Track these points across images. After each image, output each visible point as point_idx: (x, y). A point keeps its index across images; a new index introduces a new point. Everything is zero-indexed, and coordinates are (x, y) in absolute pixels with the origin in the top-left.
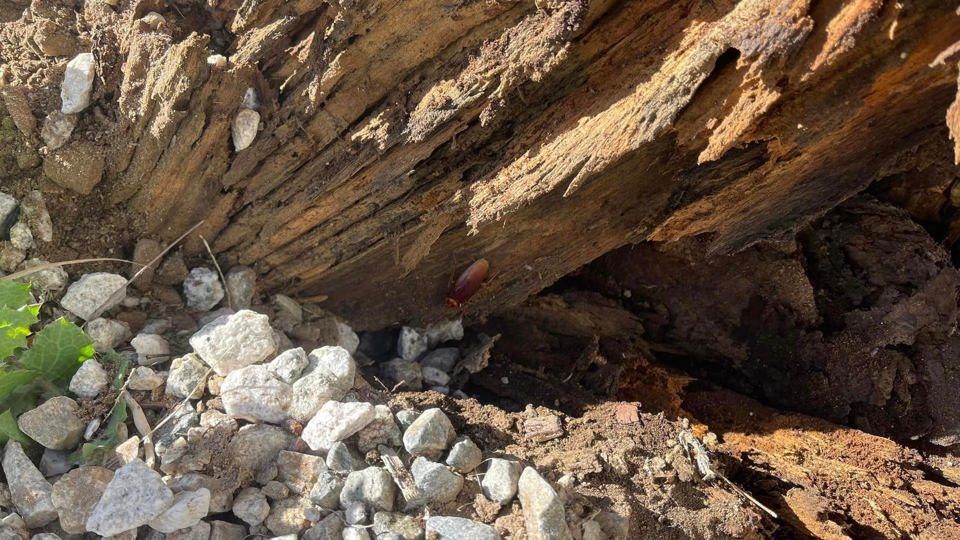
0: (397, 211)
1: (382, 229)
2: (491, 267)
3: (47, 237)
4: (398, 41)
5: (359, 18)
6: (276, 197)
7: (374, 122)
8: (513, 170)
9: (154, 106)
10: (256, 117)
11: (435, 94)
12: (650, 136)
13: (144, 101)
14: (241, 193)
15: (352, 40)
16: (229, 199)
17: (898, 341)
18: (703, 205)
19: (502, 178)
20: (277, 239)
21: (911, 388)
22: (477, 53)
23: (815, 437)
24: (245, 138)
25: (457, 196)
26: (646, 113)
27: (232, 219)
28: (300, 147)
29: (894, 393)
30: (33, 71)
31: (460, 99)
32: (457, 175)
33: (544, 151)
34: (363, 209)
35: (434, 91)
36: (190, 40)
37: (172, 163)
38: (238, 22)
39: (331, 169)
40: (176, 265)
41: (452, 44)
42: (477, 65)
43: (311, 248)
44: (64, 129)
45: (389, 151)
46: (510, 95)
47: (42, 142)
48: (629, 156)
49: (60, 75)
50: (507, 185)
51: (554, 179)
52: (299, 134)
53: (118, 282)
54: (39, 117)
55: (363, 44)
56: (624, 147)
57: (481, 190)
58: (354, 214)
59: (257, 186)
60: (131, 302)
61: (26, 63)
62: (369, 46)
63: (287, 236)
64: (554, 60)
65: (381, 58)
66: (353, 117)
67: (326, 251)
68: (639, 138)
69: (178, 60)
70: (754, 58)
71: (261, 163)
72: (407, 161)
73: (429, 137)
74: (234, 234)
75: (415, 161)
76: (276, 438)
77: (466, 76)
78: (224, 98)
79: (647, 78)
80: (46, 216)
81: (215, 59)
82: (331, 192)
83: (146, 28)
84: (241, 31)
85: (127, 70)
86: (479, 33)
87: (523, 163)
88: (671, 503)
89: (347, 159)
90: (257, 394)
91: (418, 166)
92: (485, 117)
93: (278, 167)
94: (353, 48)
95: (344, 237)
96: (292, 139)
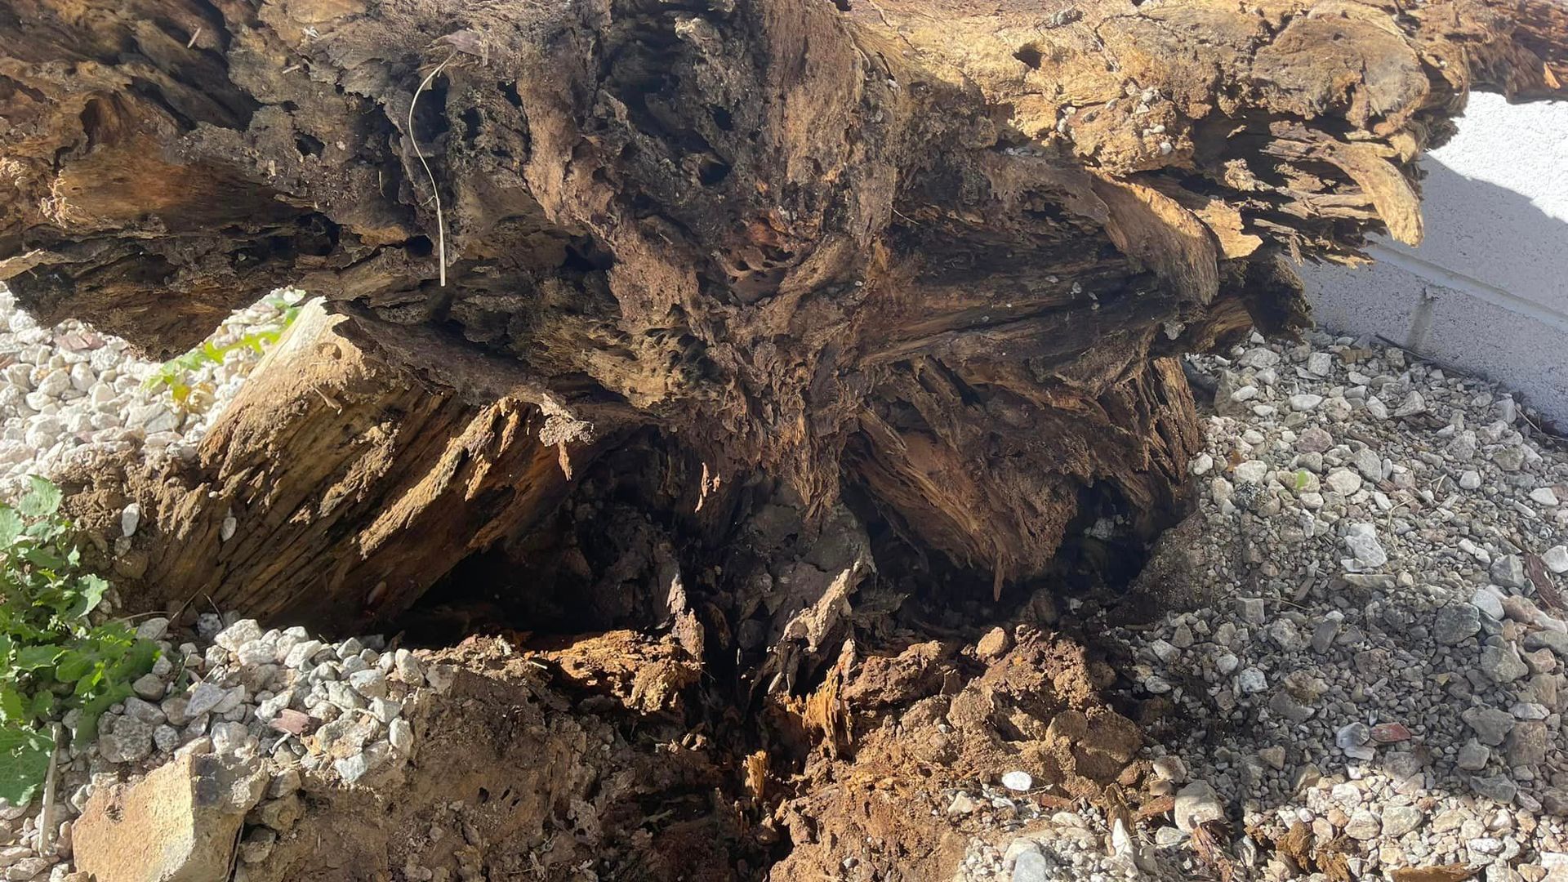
0: (322, 558)
1: (314, 571)
2: (388, 587)
3: (119, 606)
4: (309, 469)
5: (287, 462)
6: (249, 563)
7: (301, 512)
8: (380, 521)
9: (179, 524)
10: (234, 520)
11: (332, 491)
12: (439, 492)
13: (173, 522)
14: (228, 564)
15: (285, 472)
16: (222, 568)
17: (629, 577)
18: (494, 523)
19: (375, 526)
20: (252, 588)
21: (643, 602)
22: (350, 469)
23: (594, 641)
24: (229, 531)
25: (353, 541)
26: (436, 482)
27: (223, 582)
28: (261, 532)
29: (634, 608)
30: (98, 519)
31: (345, 491)
32: (353, 531)
33: (393, 509)
34: (302, 561)
35: (332, 489)
36: (201, 487)
37: (190, 552)
38: (222, 474)
39: (280, 541)
40: (192, 612)
41: (340, 465)
42: (351, 474)
43: (272, 591)
44: (127, 544)
45: (311, 525)
46: (370, 485)
47: (114, 554)
48: (433, 502)
49: (119, 517)
50: (378, 529)
51: (400, 521)
52: (260, 525)
53: (164, 622)
54: (111, 543)
55: (291, 473)
56: (429, 499)
57: (365, 535)
58: (297, 565)
59: (238, 559)
60: (169, 636)
61: (94, 515)
62: (294, 474)
63: (258, 584)
64: (388, 465)
65: (302, 478)
66: (289, 511)
67: (282, 592)
68: (435, 494)
69: (195, 498)
70: (474, 451)
71: (239, 545)
72: (322, 529)
73: (332, 513)
74: (226, 589)
75: (328, 526)
76: (272, 668)
77: (346, 480)
78: (218, 512)
79: (434, 466)
80: (117, 594)
81: (212, 494)
82: (281, 553)
83: (171, 485)
84: (225, 478)
85: (161, 508)
86: (351, 458)
87: (384, 516)
88: (486, 669)
89: (289, 532)
90: (258, 652)
91: (330, 529)
92: (359, 498)
93: (249, 546)
94: (285, 476)
95: (292, 580)
96: (256, 528)
